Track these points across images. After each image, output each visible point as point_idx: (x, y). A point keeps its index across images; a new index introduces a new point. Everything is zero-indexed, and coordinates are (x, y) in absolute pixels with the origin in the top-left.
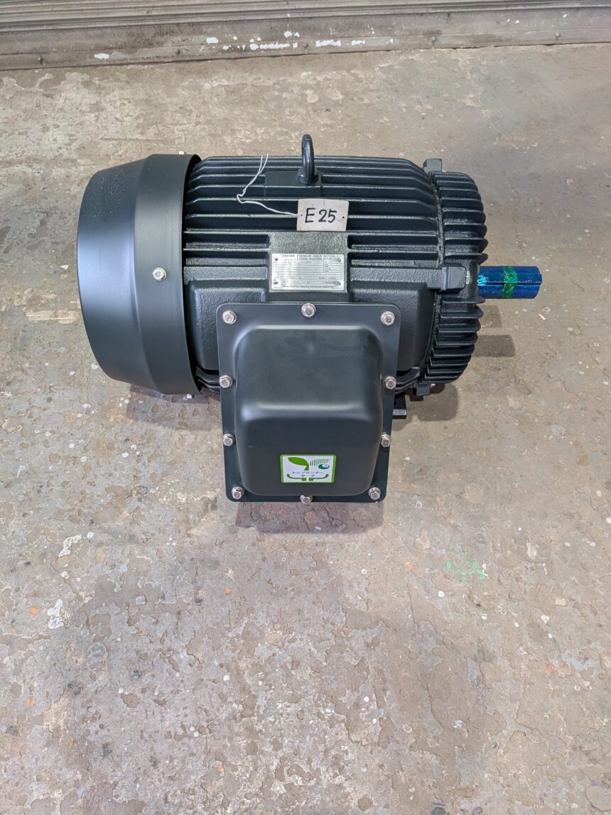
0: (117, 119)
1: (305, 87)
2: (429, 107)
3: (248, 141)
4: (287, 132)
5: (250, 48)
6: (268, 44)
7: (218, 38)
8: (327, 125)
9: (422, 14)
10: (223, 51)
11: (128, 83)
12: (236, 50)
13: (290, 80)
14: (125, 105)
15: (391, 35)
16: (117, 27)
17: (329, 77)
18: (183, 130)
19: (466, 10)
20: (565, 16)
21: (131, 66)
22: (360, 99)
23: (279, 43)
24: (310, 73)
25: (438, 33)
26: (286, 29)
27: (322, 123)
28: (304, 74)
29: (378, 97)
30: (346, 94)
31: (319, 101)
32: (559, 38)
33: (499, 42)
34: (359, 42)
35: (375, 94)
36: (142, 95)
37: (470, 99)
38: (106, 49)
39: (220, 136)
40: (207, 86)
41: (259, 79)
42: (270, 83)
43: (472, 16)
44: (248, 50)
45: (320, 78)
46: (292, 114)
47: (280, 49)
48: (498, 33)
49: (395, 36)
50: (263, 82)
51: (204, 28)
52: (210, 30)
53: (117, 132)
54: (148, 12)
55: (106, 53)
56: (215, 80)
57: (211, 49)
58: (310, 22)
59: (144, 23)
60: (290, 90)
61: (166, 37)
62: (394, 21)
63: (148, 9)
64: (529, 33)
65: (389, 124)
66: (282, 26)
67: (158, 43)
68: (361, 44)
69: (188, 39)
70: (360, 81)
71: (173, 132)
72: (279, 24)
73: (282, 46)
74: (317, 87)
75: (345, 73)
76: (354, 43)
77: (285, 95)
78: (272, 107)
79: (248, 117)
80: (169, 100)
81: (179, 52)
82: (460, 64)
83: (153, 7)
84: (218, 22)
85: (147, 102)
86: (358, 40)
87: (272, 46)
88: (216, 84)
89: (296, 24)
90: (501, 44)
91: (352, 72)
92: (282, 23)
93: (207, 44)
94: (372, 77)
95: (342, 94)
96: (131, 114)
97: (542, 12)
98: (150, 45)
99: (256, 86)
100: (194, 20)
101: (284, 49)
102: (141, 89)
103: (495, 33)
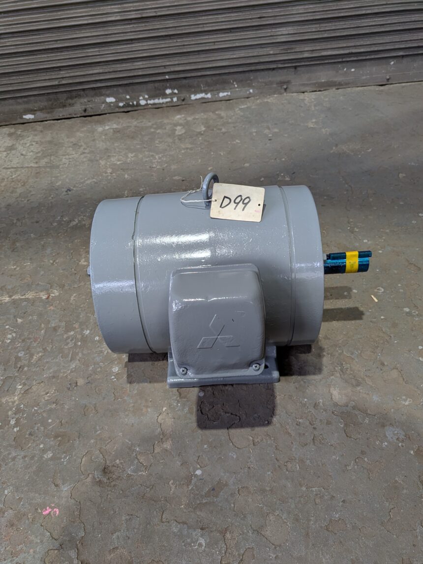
0: (22, 155)
1: (176, 125)
2: (276, 130)
3: (118, 163)
4: (152, 156)
5: (140, 104)
6: (154, 99)
7: (114, 97)
8: (187, 148)
9: (274, 69)
10: (120, 107)
11: (41, 131)
12: (129, 106)
13: (166, 121)
14: (32, 145)
15: (250, 86)
16: (38, 94)
17: (197, 117)
18: (70, 159)
19: (308, 63)
20: (392, 63)
21: (49, 122)
22: (218, 129)
23: (162, 99)
24: (183, 116)
25: (288, 82)
26: (166, 88)
27: (184, 147)
28: (179, 117)
29: (234, 127)
30: (208, 127)
31: (185, 133)
32: (390, 80)
33: (339, 85)
34: (225, 94)
35: (232, 125)
36: (48, 138)
37: (313, 122)
38: (32, 111)
39: (97, 161)
40: (100, 129)
41: (142, 122)
42: (150, 124)
43: (315, 68)
44: (138, 105)
45: (189, 119)
46: (160, 142)
47: (163, 103)
48: (339, 79)
49: (253, 87)
50: (144, 124)
51: (104, 91)
52: (108, 92)
53: (18, 163)
54: (59, 82)
55: (32, 114)
56: (108, 125)
57: (110, 106)
58: (184, 82)
59: (57, 91)
60: (164, 127)
61: (75, 100)
62: (252, 76)
63: (59, 80)
64: (364, 77)
65: (240, 145)
66: (163, 86)
67: (70, 105)
68: (227, 95)
69: (92, 100)
70: (222, 118)
71: (61, 160)
72: (161, 84)
73: (165, 100)
74: (186, 125)
75: (211, 114)
76: (221, 95)
77: (158, 131)
78: (146, 139)
79: (125, 147)
80: (67, 140)
81: (85, 111)
82: (306, 102)
83: (63, 78)
84: (114, 86)
85: (50, 142)
86: (224, 92)
87: (156, 101)
88: (107, 128)
89: (174, 83)
90: (341, 87)
91: (217, 112)
92: (163, 83)
93: (107, 102)
94: (232, 114)
95: (204, 127)
96: (34, 151)
97: (373, 62)
98: (64, 106)
99: (138, 127)
100: (94, 86)
101: (167, 102)
102: (50, 134)
103: (335, 79)
